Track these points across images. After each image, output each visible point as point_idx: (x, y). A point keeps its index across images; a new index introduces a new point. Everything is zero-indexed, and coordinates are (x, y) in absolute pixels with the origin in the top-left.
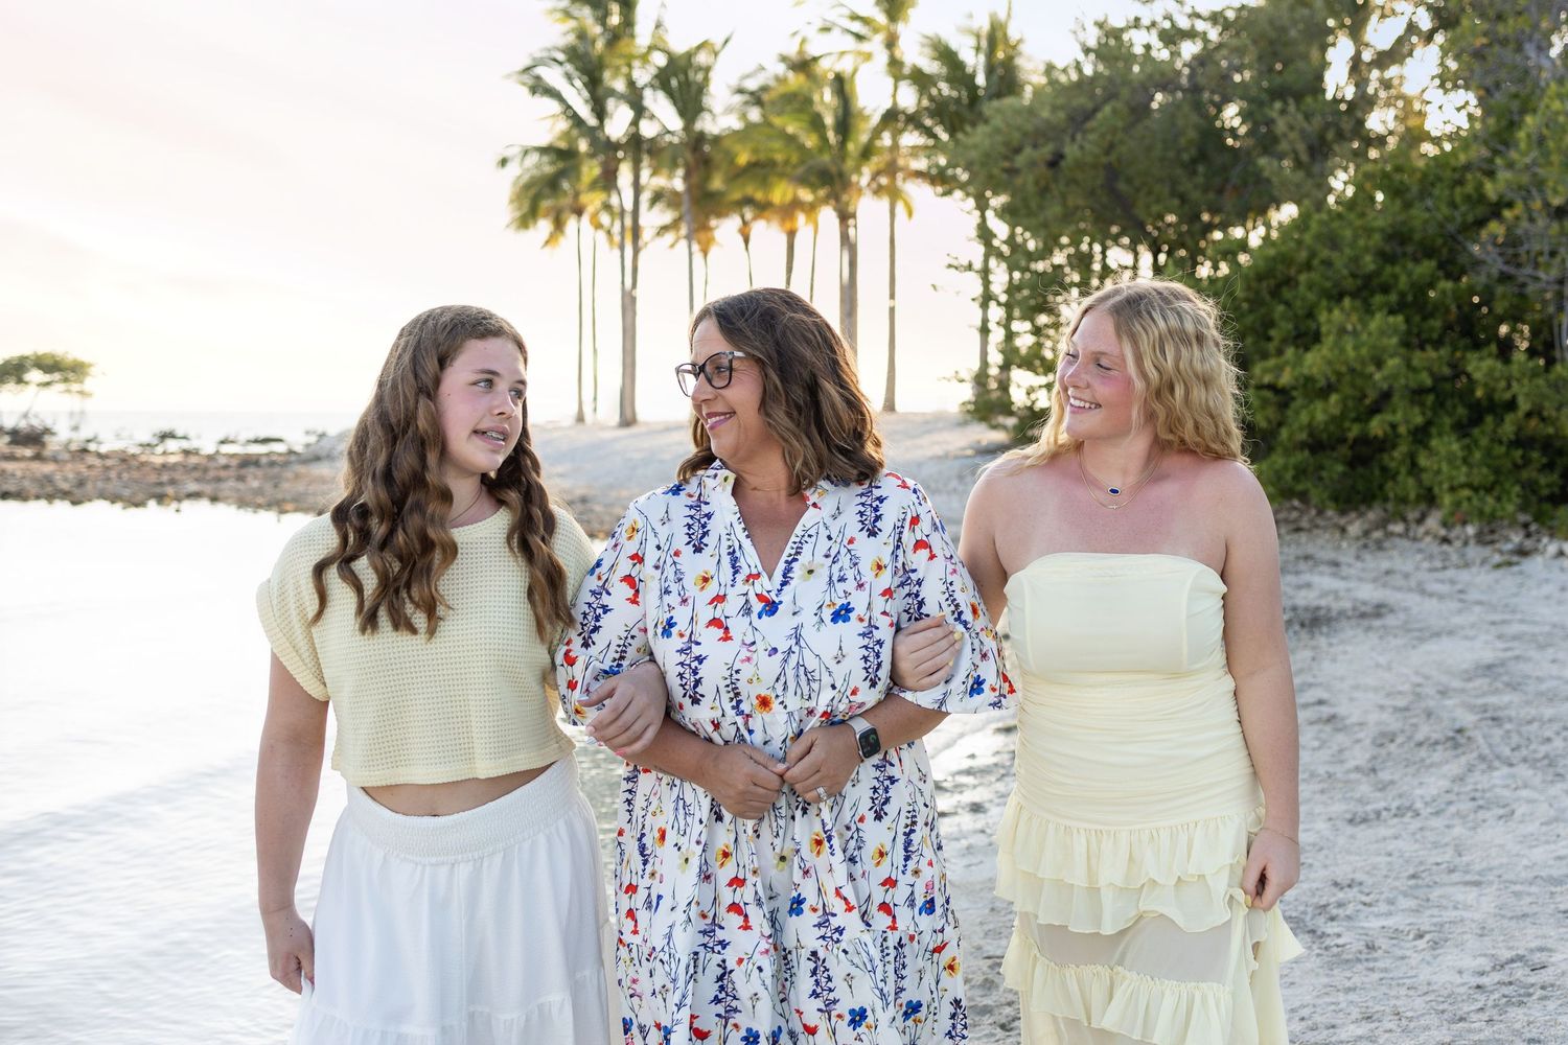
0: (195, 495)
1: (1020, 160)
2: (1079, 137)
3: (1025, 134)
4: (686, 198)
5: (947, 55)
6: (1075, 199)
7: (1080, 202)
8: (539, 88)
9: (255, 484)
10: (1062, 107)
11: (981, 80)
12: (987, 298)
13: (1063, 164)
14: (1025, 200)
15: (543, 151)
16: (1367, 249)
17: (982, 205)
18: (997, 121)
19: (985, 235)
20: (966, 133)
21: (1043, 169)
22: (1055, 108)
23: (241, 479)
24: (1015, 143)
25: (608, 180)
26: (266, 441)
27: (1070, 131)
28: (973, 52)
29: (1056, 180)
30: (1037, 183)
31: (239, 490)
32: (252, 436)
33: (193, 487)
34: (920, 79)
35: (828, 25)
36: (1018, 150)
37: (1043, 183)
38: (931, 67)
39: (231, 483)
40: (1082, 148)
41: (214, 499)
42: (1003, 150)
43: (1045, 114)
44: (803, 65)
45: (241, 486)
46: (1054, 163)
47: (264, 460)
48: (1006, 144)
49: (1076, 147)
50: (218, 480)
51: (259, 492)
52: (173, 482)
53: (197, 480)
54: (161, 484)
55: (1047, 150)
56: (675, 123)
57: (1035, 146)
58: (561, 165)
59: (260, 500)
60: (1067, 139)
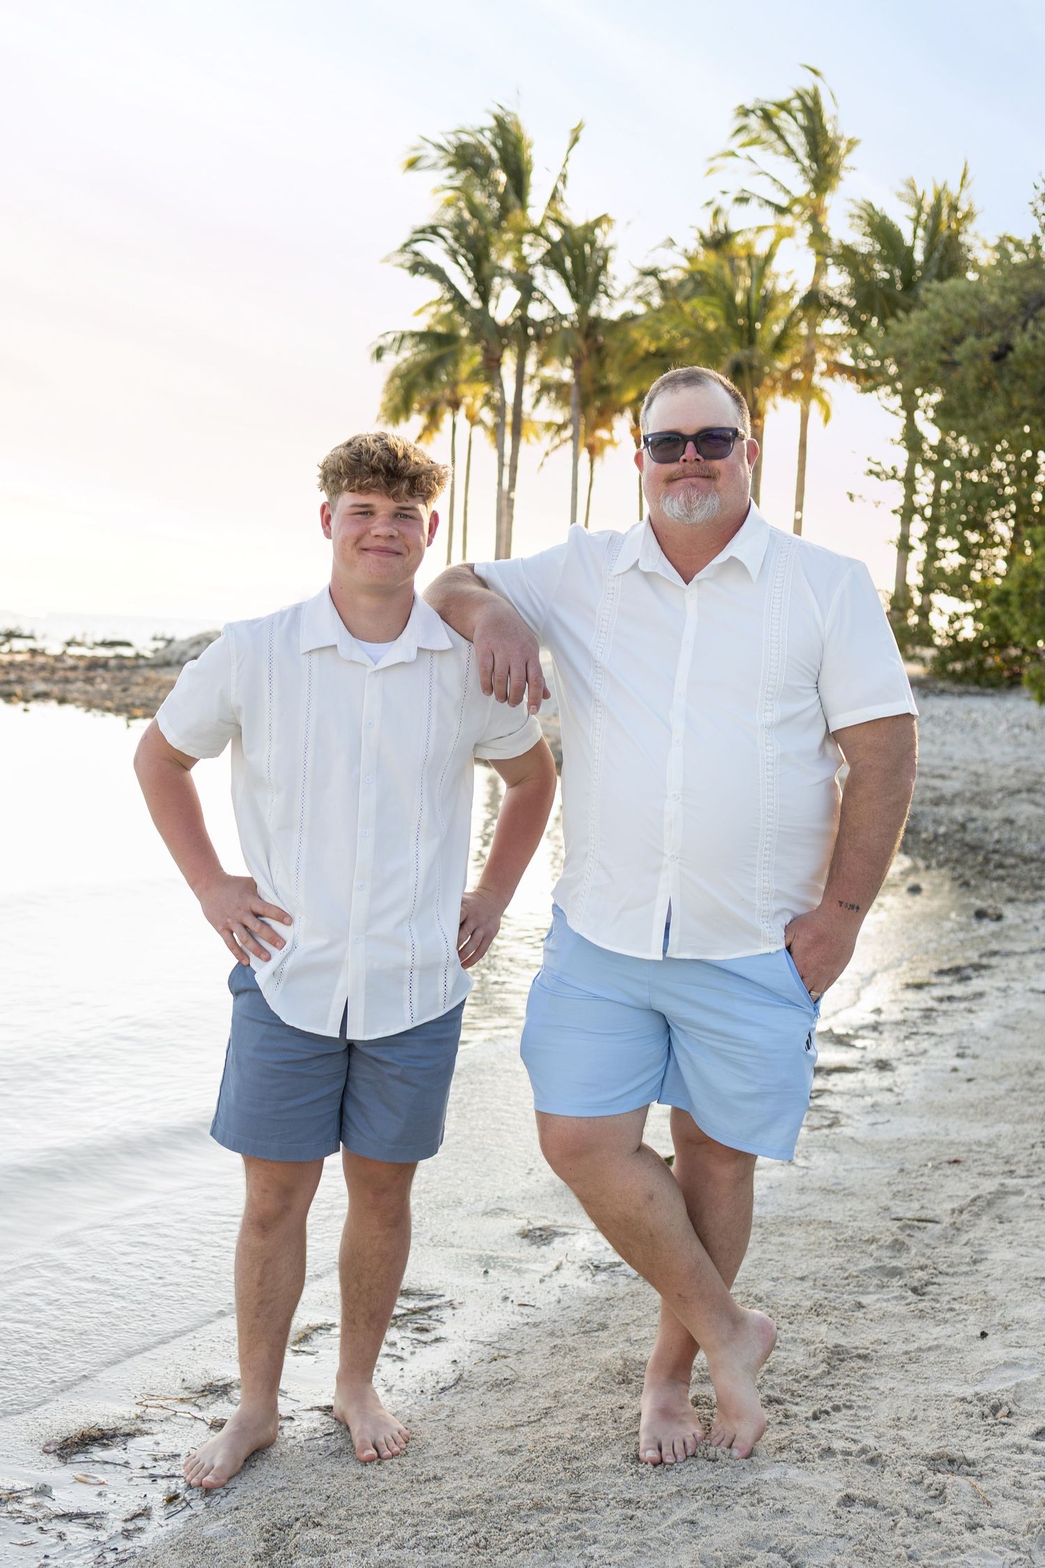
0: (42, 696)
1: (960, 352)
2: (1031, 324)
3: (967, 322)
4: (574, 390)
5: (882, 230)
6: (1023, 399)
7: (1028, 402)
8: (420, 267)
9: (104, 687)
10: (1013, 291)
11: (919, 256)
12: (908, 512)
13: (1011, 356)
14: (962, 398)
15: (423, 337)
17: (910, 406)
18: (937, 305)
19: (913, 439)
20: (899, 320)
21: (987, 360)
22: (1004, 291)
23: (89, 681)
24: (956, 332)
25: (490, 370)
26: (113, 644)
27: (1021, 319)
28: (911, 226)
29: (999, 377)
30: (979, 379)
31: (86, 692)
32: (99, 639)
33: (41, 687)
34: (848, 257)
35: (746, 195)
36: (958, 340)
37: (985, 379)
38: (864, 244)
39: (79, 685)
40: (1034, 338)
41: (62, 701)
42: (941, 339)
43: (993, 298)
44: (719, 242)
45: (89, 688)
46: (999, 357)
47: (112, 663)
48: (945, 333)
49: (1026, 337)
50: (67, 681)
51: (108, 695)
52: (20, 681)
53: (45, 680)
54: (8, 682)
55: (993, 341)
56: (568, 306)
57: (979, 336)
58: (437, 353)
59: (109, 704)
60: (1018, 328)
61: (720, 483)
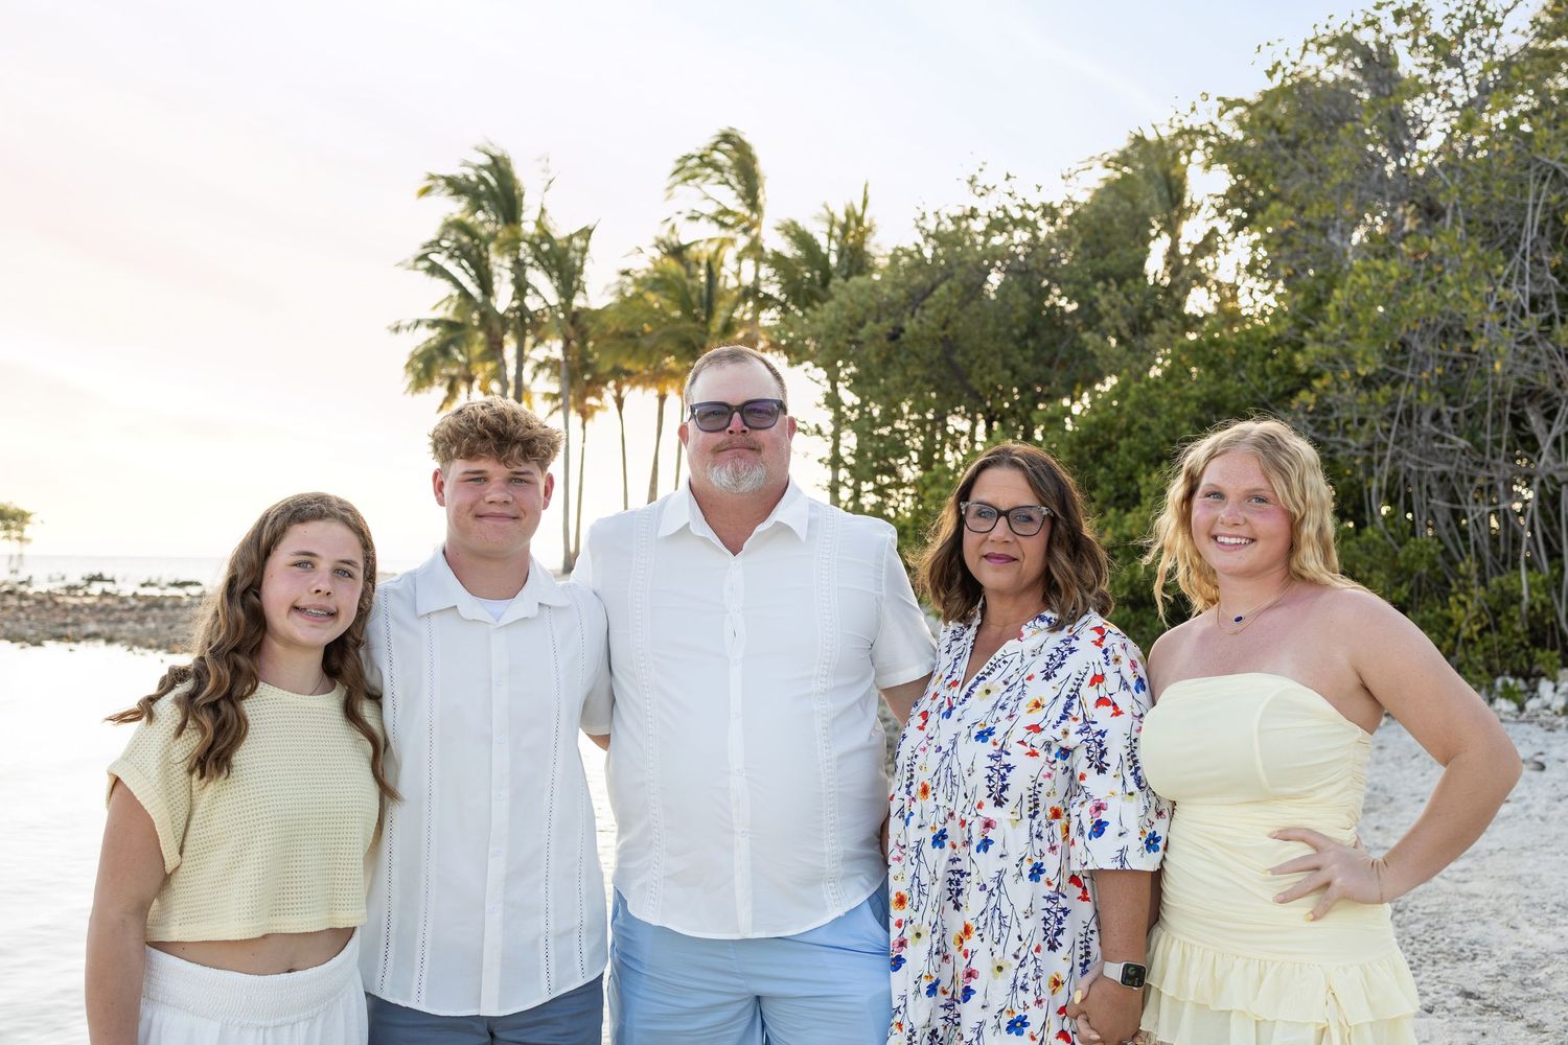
0: (94, 636)
1: (863, 333)
2: (918, 312)
3: (868, 310)
4: (563, 366)
5: (803, 240)
6: (915, 370)
7: (919, 372)
8: (435, 270)
9: (152, 625)
10: (902, 286)
11: (833, 260)
12: (836, 462)
13: (903, 336)
14: (868, 369)
15: (435, 324)
16: (1183, 417)
17: (834, 379)
18: (842, 297)
19: (833, 401)
20: (815, 309)
21: (884, 341)
22: (896, 286)
23: (141, 620)
24: (859, 318)
25: (495, 348)
27: (910, 309)
28: (826, 237)
29: (898, 353)
30: (878, 354)
31: (135, 631)
33: (92, 627)
34: (778, 261)
35: (696, 215)
36: (861, 325)
37: (884, 355)
38: (789, 250)
39: (131, 624)
40: (920, 322)
41: (110, 640)
42: (847, 323)
43: (886, 291)
44: (677, 252)
45: (139, 627)
46: (895, 335)
47: (168, 603)
48: (850, 318)
49: (914, 321)
50: (120, 621)
51: (155, 633)
52: (76, 623)
53: (99, 621)
54: (65, 625)
55: (887, 324)
56: (554, 299)
57: (878, 321)
58: (449, 336)
59: (153, 641)
60: (907, 315)
61: (765, 455)
